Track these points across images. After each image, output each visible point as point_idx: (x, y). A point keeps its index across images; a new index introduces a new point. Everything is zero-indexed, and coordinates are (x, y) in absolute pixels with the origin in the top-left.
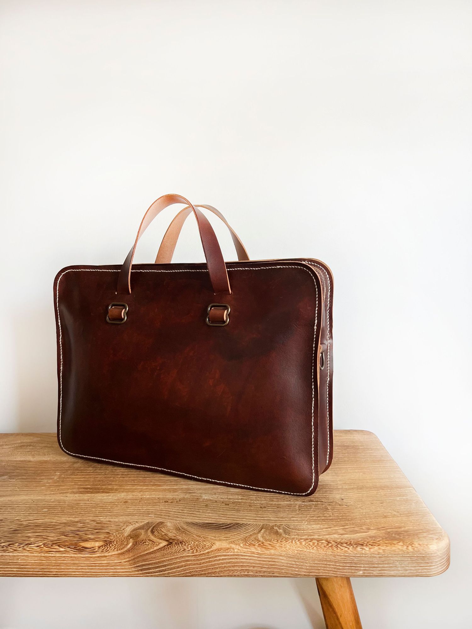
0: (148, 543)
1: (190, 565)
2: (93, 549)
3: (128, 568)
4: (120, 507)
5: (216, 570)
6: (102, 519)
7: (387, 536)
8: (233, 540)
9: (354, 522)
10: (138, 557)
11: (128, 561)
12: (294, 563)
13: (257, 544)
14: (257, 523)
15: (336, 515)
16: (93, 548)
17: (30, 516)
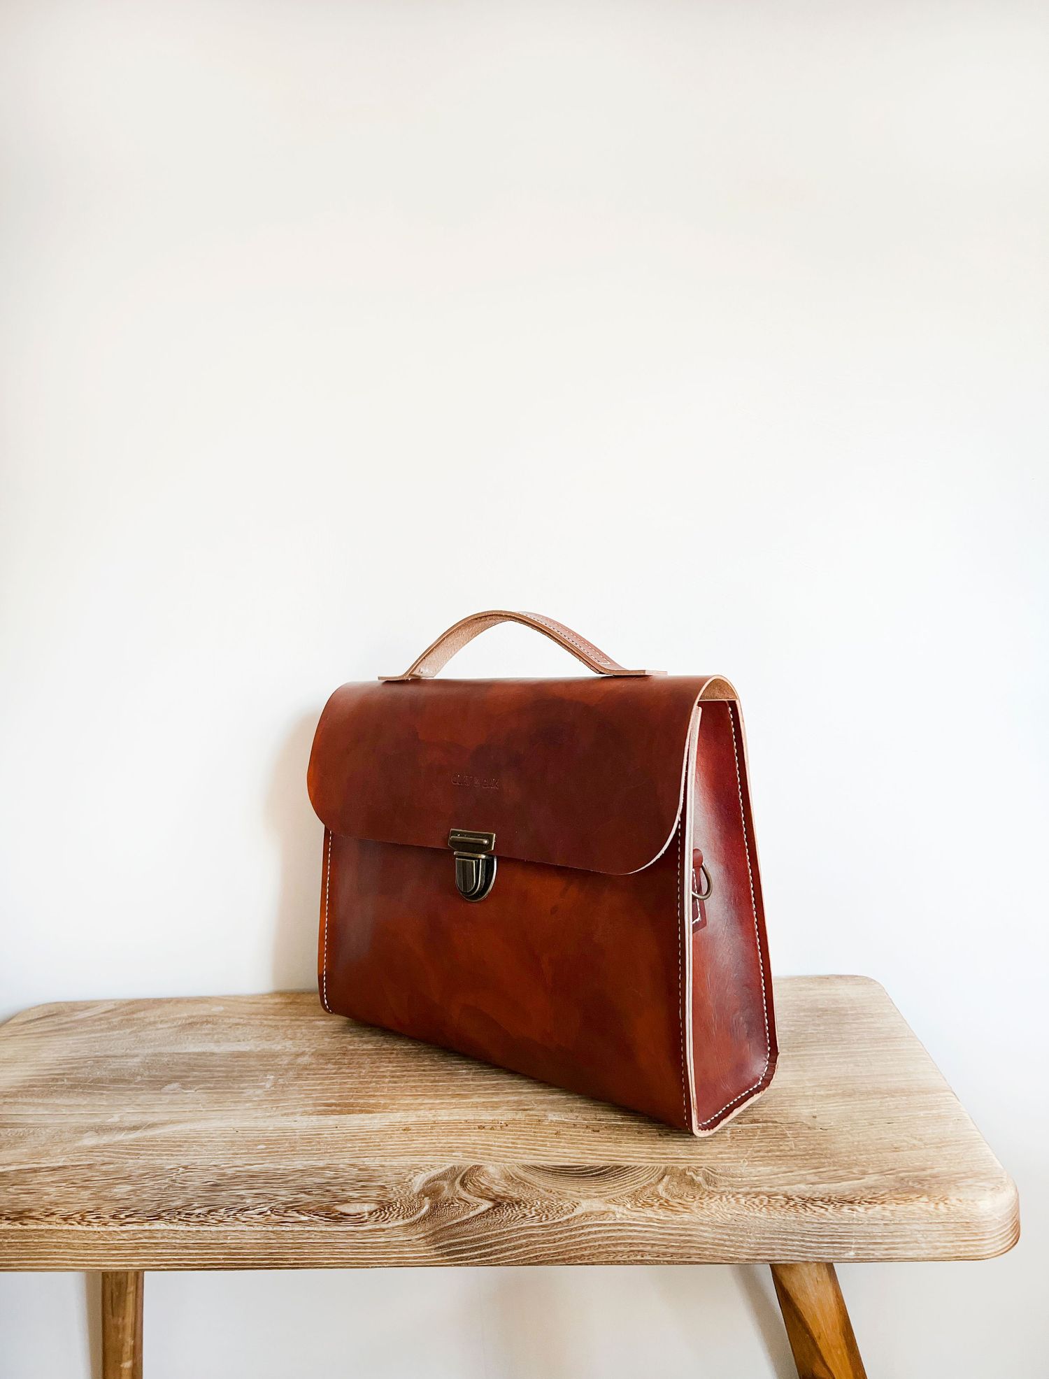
0: (458, 1205)
1: (535, 1243)
2: (360, 1216)
3: (424, 1250)
4: (397, 1139)
5: (583, 1253)
6: (368, 1162)
7: (898, 1185)
8: (612, 1197)
9: (836, 1160)
10: (442, 1230)
11: (423, 1238)
12: (726, 1237)
13: (657, 1204)
14: (654, 1165)
15: (801, 1147)
16: (359, 1214)
17: (235, 1158)
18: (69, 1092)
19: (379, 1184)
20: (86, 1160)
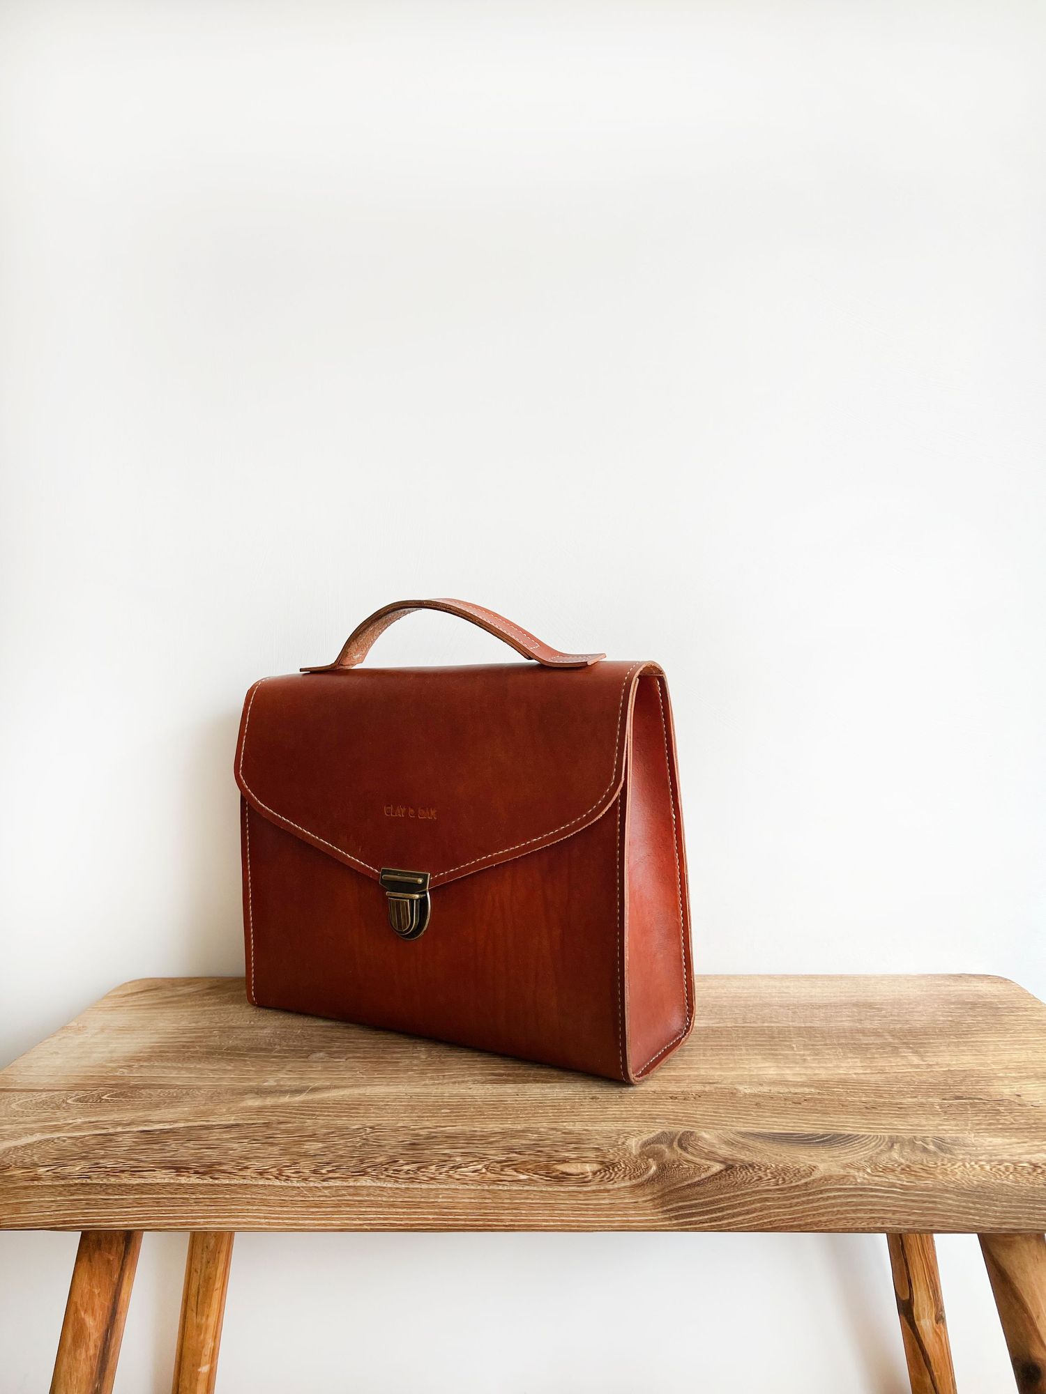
3: (649, 1213)
8: (849, 1161)
11: (651, 1200)
12: (970, 1205)
14: (876, 1134)
15: (1021, 1121)
16: (582, 1174)
18: (207, 1058)
19: (592, 1146)
20: (259, 1119)
